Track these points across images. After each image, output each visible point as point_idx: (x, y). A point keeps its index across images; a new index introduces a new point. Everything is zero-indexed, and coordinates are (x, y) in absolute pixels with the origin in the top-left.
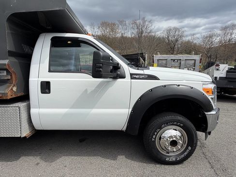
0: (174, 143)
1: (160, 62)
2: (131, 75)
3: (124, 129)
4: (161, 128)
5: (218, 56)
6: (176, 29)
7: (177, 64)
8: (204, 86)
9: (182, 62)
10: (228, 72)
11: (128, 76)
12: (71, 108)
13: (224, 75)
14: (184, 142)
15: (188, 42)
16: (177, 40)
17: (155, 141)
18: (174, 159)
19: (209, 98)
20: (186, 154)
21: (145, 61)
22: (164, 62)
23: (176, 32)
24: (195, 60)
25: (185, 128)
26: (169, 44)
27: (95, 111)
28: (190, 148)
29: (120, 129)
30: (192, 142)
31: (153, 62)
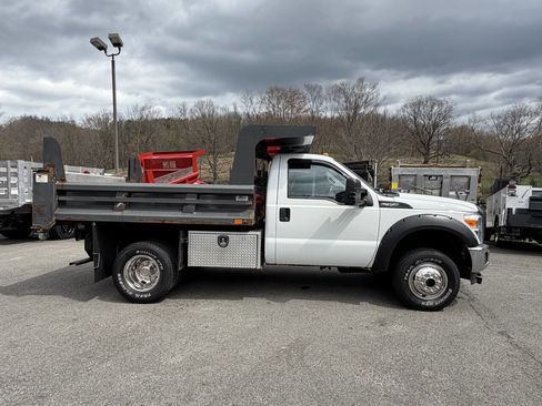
0: (431, 283)
1: (404, 179)
2: (380, 202)
3: (371, 266)
4: (415, 265)
5: (534, 162)
6: (433, 101)
7: (436, 184)
8: (467, 217)
9: (445, 180)
10: (532, 199)
11: (376, 203)
12: (312, 238)
13: (525, 205)
14: (443, 284)
15: (463, 128)
16: (436, 126)
17: (407, 281)
18: (431, 304)
19: (473, 231)
20: (445, 297)
21: (373, 176)
22: (411, 180)
23: (432, 107)
24: (469, 178)
25: (444, 266)
26: (418, 134)
27: (338, 242)
28: (450, 290)
29: (364, 266)
30: (453, 285)
31: (391, 179)
